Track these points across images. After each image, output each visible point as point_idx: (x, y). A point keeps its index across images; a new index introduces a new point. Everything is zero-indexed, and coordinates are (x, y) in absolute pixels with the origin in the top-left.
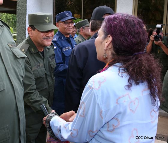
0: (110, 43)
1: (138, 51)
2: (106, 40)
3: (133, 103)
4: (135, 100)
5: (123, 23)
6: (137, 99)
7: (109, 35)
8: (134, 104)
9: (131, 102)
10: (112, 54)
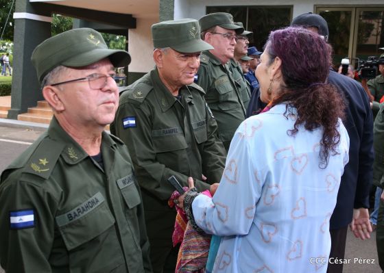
0: (279, 69)
1: (317, 80)
2: (273, 66)
3: (297, 161)
4: (302, 157)
5: (296, 38)
6: (304, 155)
7: (277, 57)
8: (300, 162)
9: (295, 159)
10: (282, 86)
